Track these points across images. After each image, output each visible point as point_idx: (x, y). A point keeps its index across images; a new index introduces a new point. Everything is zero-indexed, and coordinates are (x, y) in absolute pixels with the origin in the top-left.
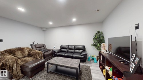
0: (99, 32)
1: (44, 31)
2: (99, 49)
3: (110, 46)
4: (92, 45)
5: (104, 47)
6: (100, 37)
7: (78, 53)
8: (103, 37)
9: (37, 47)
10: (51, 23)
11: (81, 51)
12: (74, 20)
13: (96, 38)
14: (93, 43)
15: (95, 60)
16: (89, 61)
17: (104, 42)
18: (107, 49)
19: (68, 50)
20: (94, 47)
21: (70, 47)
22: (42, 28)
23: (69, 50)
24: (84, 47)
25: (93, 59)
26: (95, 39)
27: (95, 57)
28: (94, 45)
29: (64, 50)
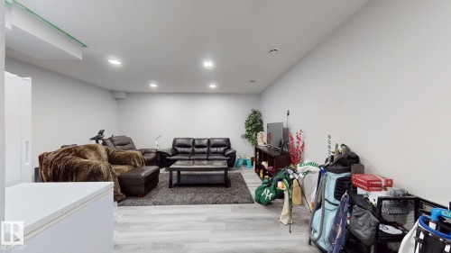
0: (255, 112)
1: (117, 99)
2: (254, 142)
3: (269, 136)
4: (243, 136)
5: (262, 137)
6: (256, 122)
7: (216, 153)
8: (261, 122)
9: (116, 143)
10: (153, 85)
11: (222, 149)
12: (213, 86)
13: (251, 122)
14: (244, 132)
15: (249, 163)
16: (238, 167)
17: (262, 130)
18: (265, 140)
19: (193, 150)
20: (246, 141)
21: (197, 142)
22: (112, 92)
23: (197, 150)
24: (228, 140)
25: (245, 163)
26: (248, 125)
27: (249, 158)
28: (247, 136)
29: (183, 149)
